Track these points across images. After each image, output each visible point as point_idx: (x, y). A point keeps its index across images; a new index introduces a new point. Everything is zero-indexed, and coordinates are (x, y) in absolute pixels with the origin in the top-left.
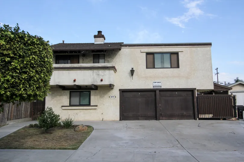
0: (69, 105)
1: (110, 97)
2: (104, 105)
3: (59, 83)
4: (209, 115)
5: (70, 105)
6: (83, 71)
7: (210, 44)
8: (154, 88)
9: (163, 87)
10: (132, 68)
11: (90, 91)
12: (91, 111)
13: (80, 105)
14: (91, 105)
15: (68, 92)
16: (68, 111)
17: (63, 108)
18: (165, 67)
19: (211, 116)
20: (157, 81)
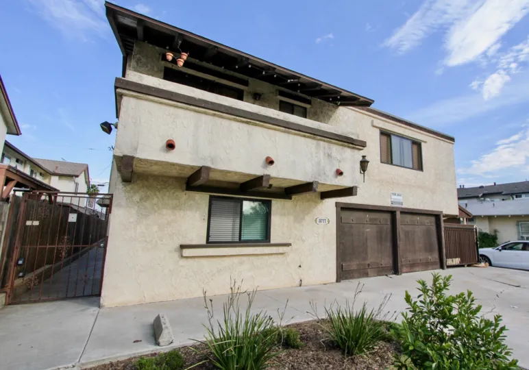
0: (204, 242)
1: (318, 220)
2: (303, 241)
3: (212, 160)
4: (454, 259)
5: (210, 243)
6: (292, 137)
7: (452, 139)
8: (393, 205)
9: (405, 206)
10: (364, 157)
11: (271, 201)
12: (273, 259)
13: (242, 242)
14: (272, 241)
15: (203, 199)
16: (203, 261)
17: (187, 252)
18: (405, 166)
19: (457, 261)
20: (397, 193)
